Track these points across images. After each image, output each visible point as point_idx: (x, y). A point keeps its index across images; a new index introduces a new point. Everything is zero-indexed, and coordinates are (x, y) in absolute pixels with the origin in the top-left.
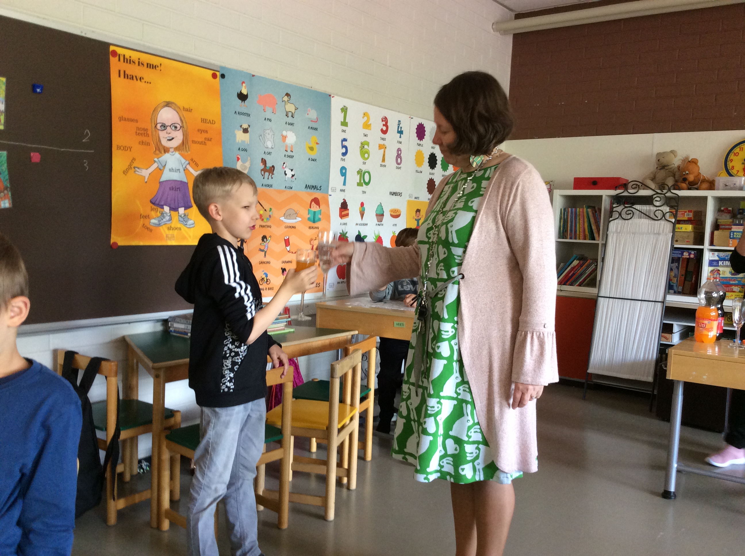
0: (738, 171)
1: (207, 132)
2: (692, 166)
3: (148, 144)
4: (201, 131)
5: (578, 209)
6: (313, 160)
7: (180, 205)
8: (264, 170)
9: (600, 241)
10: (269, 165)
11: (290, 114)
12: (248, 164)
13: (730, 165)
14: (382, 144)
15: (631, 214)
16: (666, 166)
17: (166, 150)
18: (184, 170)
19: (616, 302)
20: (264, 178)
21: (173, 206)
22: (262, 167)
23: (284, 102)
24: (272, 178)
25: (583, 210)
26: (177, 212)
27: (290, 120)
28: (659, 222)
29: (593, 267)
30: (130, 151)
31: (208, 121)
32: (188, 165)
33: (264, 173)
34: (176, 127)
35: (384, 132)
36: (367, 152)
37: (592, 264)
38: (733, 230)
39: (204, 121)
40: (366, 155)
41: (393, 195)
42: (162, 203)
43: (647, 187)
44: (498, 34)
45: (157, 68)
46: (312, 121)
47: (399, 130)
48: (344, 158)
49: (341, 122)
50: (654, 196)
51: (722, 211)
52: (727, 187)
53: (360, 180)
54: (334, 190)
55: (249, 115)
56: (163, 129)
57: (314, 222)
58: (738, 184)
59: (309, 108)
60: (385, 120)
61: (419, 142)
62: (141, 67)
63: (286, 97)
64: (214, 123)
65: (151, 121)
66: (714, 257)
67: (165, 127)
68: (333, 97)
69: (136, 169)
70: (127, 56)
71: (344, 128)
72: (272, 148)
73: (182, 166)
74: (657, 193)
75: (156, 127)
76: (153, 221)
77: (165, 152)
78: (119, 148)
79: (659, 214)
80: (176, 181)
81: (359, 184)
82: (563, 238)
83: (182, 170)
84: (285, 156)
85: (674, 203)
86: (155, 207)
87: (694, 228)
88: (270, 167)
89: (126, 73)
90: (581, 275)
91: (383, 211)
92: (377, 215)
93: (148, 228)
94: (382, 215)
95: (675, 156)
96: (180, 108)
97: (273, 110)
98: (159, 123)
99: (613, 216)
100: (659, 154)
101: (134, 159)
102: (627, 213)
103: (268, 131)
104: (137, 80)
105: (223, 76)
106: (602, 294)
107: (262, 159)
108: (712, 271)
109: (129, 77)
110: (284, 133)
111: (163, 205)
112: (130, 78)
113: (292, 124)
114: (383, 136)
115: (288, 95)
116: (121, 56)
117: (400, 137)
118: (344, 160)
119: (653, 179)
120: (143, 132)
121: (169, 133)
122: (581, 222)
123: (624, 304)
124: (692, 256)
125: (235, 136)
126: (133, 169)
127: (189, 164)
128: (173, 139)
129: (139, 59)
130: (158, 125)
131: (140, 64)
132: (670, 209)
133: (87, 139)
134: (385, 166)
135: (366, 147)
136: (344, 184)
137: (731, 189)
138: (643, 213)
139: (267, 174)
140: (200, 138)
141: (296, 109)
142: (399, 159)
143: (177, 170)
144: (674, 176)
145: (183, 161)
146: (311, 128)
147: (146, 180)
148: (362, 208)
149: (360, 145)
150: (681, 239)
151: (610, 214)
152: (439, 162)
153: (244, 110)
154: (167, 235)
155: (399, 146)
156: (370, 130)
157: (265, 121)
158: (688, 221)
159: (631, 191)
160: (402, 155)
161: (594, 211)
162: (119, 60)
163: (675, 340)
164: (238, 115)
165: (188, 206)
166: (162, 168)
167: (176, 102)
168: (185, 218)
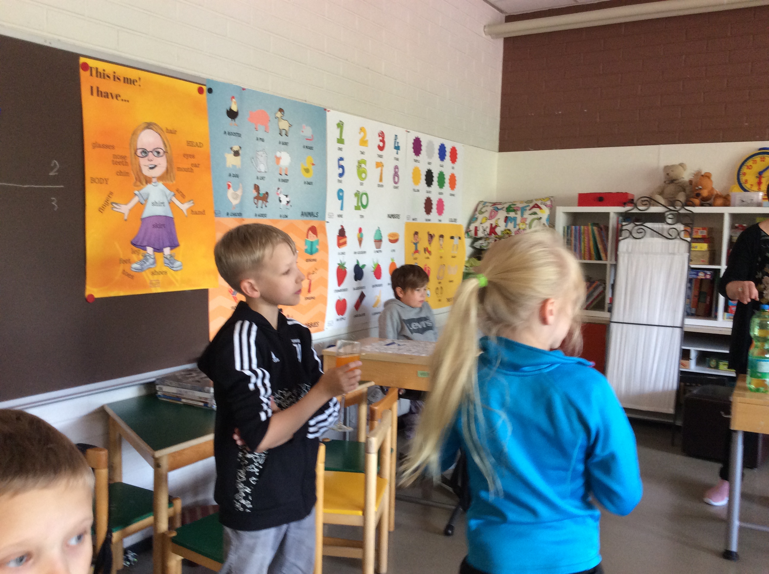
0: (752, 186)
1: (193, 156)
2: (705, 181)
3: (127, 174)
4: (187, 156)
5: (582, 227)
6: (309, 183)
7: (165, 245)
8: (257, 198)
9: (609, 262)
10: (262, 191)
12: (239, 192)
13: (743, 179)
14: (379, 161)
16: (675, 180)
17: (148, 180)
18: (169, 203)
19: (630, 328)
21: (157, 247)
23: (277, 118)
24: (266, 206)
25: (588, 228)
26: (162, 253)
27: (284, 139)
28: (673, 241)
29: (600, 289)
30: (107, 184)
31: (195, 144)
32: (173, 197)
33: (258, 201)
34: (158, 153)
35: (381, 148)
36: (365, 172)
37: (600, 285)
39: (190, 144)
40: (363, 175)
41: (391, 218)
42: (145, 243)
43: (657, 203)
44: (489, 37)
45: (135, 83)
46: (307, 139)
47: (396, 145)
48: (340, 179)
49: (338, 139)
50: (667, 213)
51: (737, 227)
52: (744, 203)
53: (358, 203)
54: (331, 216)
55: (239, 135)
56: (143, 154)
57: (311, 253)
58: (755, 200)
59: (304, 125)
60: (382, 135)
61: (415, 157)
62: (117, 83)
63: (279, 113)
64: (201, 146)
65: (130, 147)
68: (329, 111)
69: (114, 205)
70: (100, 70)
71: (341, 146)
72: (265, 172)
73: (167, 198)
74: (671, 210)
75: (135, 153)
76: (135, 266)
77: (147, 183)
78: (93, 180)
79: (674, 233)
80: (160, 216)
81: (357, 208)
83: (166, 203)
84: (279, 180)
85: (688, 221)
86: (137, 249)
87: (709, 247)
88: (264, 194)
89: (100, 90)
91: (381, 236)
92: (376, 241)
93: (129, 275)
94: (380, 241)
95: (685, 170)
96: (162, 130)
97: (266, 128)
98: (140, 149)
99: (623, 235)
100: (666, 168)
101: (111, 193)
102: (639, 231)
103: (260, 153)
104: (113, 98)
105: (210, 91)
106: (615, 319)
107: (255, 185)
109: (103, 94)
110: (278, 154)
111: (145, 246)
112: (105, 97)
113: (286, 144)
114: (380, 153)
115: (281, 110)
116: (93, 69)
117: (397, 153)
118: (340, 181)
119: (661, 193)
120: (121, 160)
121: (152, 160)
122: (586, 240)
123: (639, 330)
124: (708, 277)
126: (110, 205)
127: (174, 195)
128: (156, 166)
129: (114, 73)
130: (138, 151)
131: (116, 78)
132: (685, 227)
133: (55, 172)
134: (382, 186)
135: (363, 165)
136: (342, 209)
137: (748, 205)
138: (655, 231)
139: (260, 202)
141: (290, 126)
143: (161, 203)
144: (684, 190)
145: (168, 192)
146: (307, 147)
147: (126, 218)
148: (360, 234)
149: (357, 164)
150: (695, 258)
151: (619, 232)
152: (435, 179)
153: (234, 130)
154: (151, 281)
155: (396, 163)
156: (367, 146)
157: (257, 141)
158: (703, 240)
159: (641, 208)
160: (399, 173)
161: (600, 229)
162: (91, 75)
163: (693, 367)
164: (228, 136)
165: (174, 245)
166: (143, 202)
167: (158, 124)
168: (170, 261)
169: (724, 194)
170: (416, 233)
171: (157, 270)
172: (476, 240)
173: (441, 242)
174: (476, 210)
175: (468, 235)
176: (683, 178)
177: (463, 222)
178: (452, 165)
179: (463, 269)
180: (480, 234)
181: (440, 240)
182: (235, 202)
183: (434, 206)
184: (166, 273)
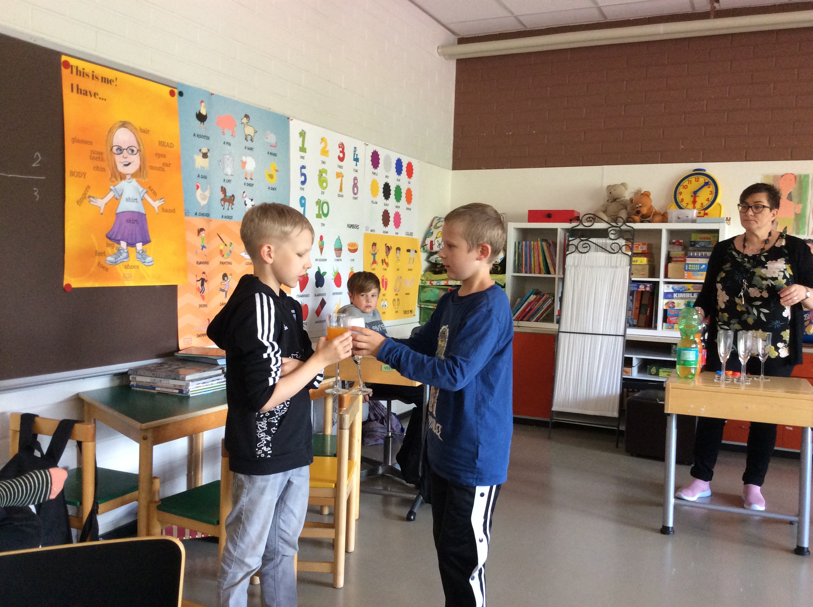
0: (688, 204)
1: (164, 156)
2: (645, 199)
3: (103, 170)
4: (159, 155)
5: (532, 242)
6: (273, 189)
7: (137, 241)
8: (224, 200)
9: (557, 276)
10: (229, 194)
11: (249, 138)
12: (207, 193)
13: (679, 198)
14: (340, 172)
15: (587, 247)
16: (618, 199)
17: (123, 177)
18: (142, 200)
19: (577, 337)
20: (224, 209)
21: (130, 241)
22: (222, 196)
23: (243, 125)
24: (232, 209)
25: (537, 244)
26: (135, 248)
27: (249, 144)
28: (616, 255)
29: (549, 301)
30: (84, 178)
31: (166, 144)
32: (146, 194)
33: (224, 203)
34: (133, 151)
35: (341, 159)
36: (326, 181)
37: (549, 298)
38: (687, 262)
39: (162, 144)
40: (324, 184)
41: (350, 227)
42: (119, 238)
43: (601, 220)
44: (443, 58)
45: (112, 83)
46: (271, 146)
47: (355, 157)
48: (303, 187)
49: (300, 147)
50: (610, 229)
51: (674, 243)
52: (680, 220)
53: (319, 212)
55: (208, 138)
56: (119, 152)
58: (690, 217)
59: (268, 132)
60: (342, 146)
61: (373, 170)
62: (95, 82)
63: (245, 118)
64: (172, 146)
65: (107, 143)
66: (668, 289)
67: (121, 150)
68: (291, 120)
69: (91, 198)
70: (80, 68)
71: (303, 154)
72: (232, 175)
73: (140, 195)
74: (613, 226)
75: (111, 150)
76: (110, 259)
77: (121, 179)
78: (72, 174)
79: (616, 247)
80: (133, 212)
81: (318, 216)
82: (518, 272)
83: (139, 200)
84: (245, 184)
85: (629, 236)
86: (112, 243)
87: (649, 261)
88: (230, 197)
89: (79, 87)
90: (538, 310)
91: (341, 245)
92: (336, 250)
93: (103, 267)
94: (341, 249)
95: (626, 189)
96: (136, 129)
97: (233, 132)
98: (116, 146)
99: (570, 249)
100: (609, 187)
101: (88, 187)
102: (584, 246)
103: (227, 157)
104: (91, 96)
105: (181, 94)
106: (562, 329)
107: (222, 187)
108: (667, 304)
109: (83, 92)
110: (244, 159)
111: (120, 240)
112: (84, 94)
113: (251, 149)
114: (341, 163)
115: (247, 116)
116: (73, 67)
117: (356, 165)
118: (303, 189)
119: (605, 212)
120: (98, 156)
121: (126, 158)
122: (535, 255)
123: (585, 339)
124: (648, 289)
125: (194, 161)
126: (87, 198)
128: (130, 164)
129: (93, 72)
130: (114, 147)
131: (95, 77)
132: (626, 242)
133: (37, 164)
134: (342, 196)
135: (324, 175)
137: (684, 221)
138: (599, 246)
139: (227, 204)
140: (158, 163)
141: (256, 132)
142: (356, 189)
143: (135, 199)
144: (626, 208)
145: (141, 189)
146: (271, 153)
147: (102, 212)
148: (321, 242)
149: (318, 173)
150: (636, 272)
151: (566, 247)
152: (393, 192)
153: (203, 132)
154: (124, 274)
155: (355, 174)
156: (328, 156)
157: (224, 145)
158: (642, 254)
159: (587, 224)
160: (358, 184)
161: (549, 245)
162: (72, 72)
163: (635, 374)
164: (196, 138)
165: (146, 241)
166: (118, 198)
167: (133, 122)
168: (143, 255)
169: (662, 212)
170: (374, 244)
171: (130, 264)
172: (432, 254)
173: (398, 254)
174: (431, 225)
175: (424, 249)
176: (625, 197)
177: (419, 236)
178: (408, 180)
179: (419, 283)
180: (436, 248)
181: (397, 252)
182: (203, 203)
183: (392, 219)
184: (138, 267)
